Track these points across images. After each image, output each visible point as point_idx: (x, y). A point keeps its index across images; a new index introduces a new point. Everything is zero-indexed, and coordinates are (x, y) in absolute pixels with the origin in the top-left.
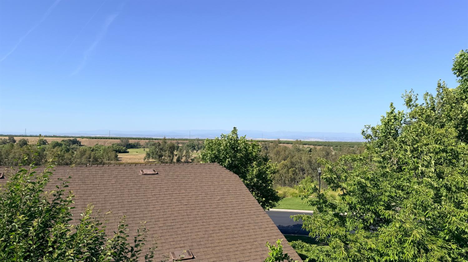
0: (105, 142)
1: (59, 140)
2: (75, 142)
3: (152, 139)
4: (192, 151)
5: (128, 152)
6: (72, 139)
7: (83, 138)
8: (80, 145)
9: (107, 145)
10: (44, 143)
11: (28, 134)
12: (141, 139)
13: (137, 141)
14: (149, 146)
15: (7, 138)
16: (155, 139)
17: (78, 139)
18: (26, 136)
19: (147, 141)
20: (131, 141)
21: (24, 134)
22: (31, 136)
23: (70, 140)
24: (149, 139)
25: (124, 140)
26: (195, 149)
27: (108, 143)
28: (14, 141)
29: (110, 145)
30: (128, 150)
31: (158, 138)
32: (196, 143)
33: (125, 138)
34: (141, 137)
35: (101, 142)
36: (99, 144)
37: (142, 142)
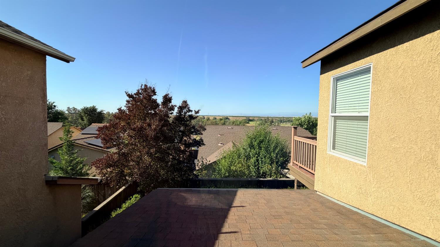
0: (239, 119)
3: (260, 117)
4: (281, 123)
6: (226, 117)
7: (230, 116)
8: (229, 120)
10: (215, 119)
11: (209, 115)
13: (253, 118)
14: (259, 120)
26: (282, 122)
29: (242, 120)
30: (250, 122)
31: (263, 116)
32: (282, 119)
34: (255, 116)
36: (237, 119)
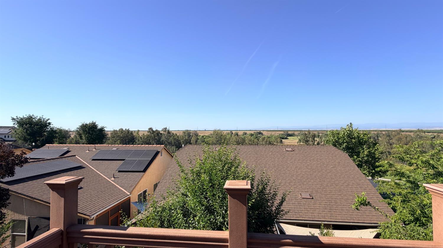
0: (275, 133)
1: (252, 132)
2: (260, 133)
3: (302, 131)
5: (288, 139)
6: (258, 131)
7: (264, 131)
8: (263, 135)
9: (276, 135)
10: (246, 134)
11: (238, 130)
12: (295, 131)
13: (293, 132)
14: (300, 135)
15: (229, 132)
16: (304, 131)
17: (261, 132)
18: (238, 131)
19: (299, 132)
20: (289, 132)
21: (237, 130)
22: (240, 131)
23: (258, 132)
24: (300, 131)
25: (285, 132)
27: (277, 134)
28: (233, 133)
30: (288, 137)
31: (306, 130)
33: (286, 131)
34: (296, 130)
35: (273, 133)
36: (272, 134)
37: (296, 133)
